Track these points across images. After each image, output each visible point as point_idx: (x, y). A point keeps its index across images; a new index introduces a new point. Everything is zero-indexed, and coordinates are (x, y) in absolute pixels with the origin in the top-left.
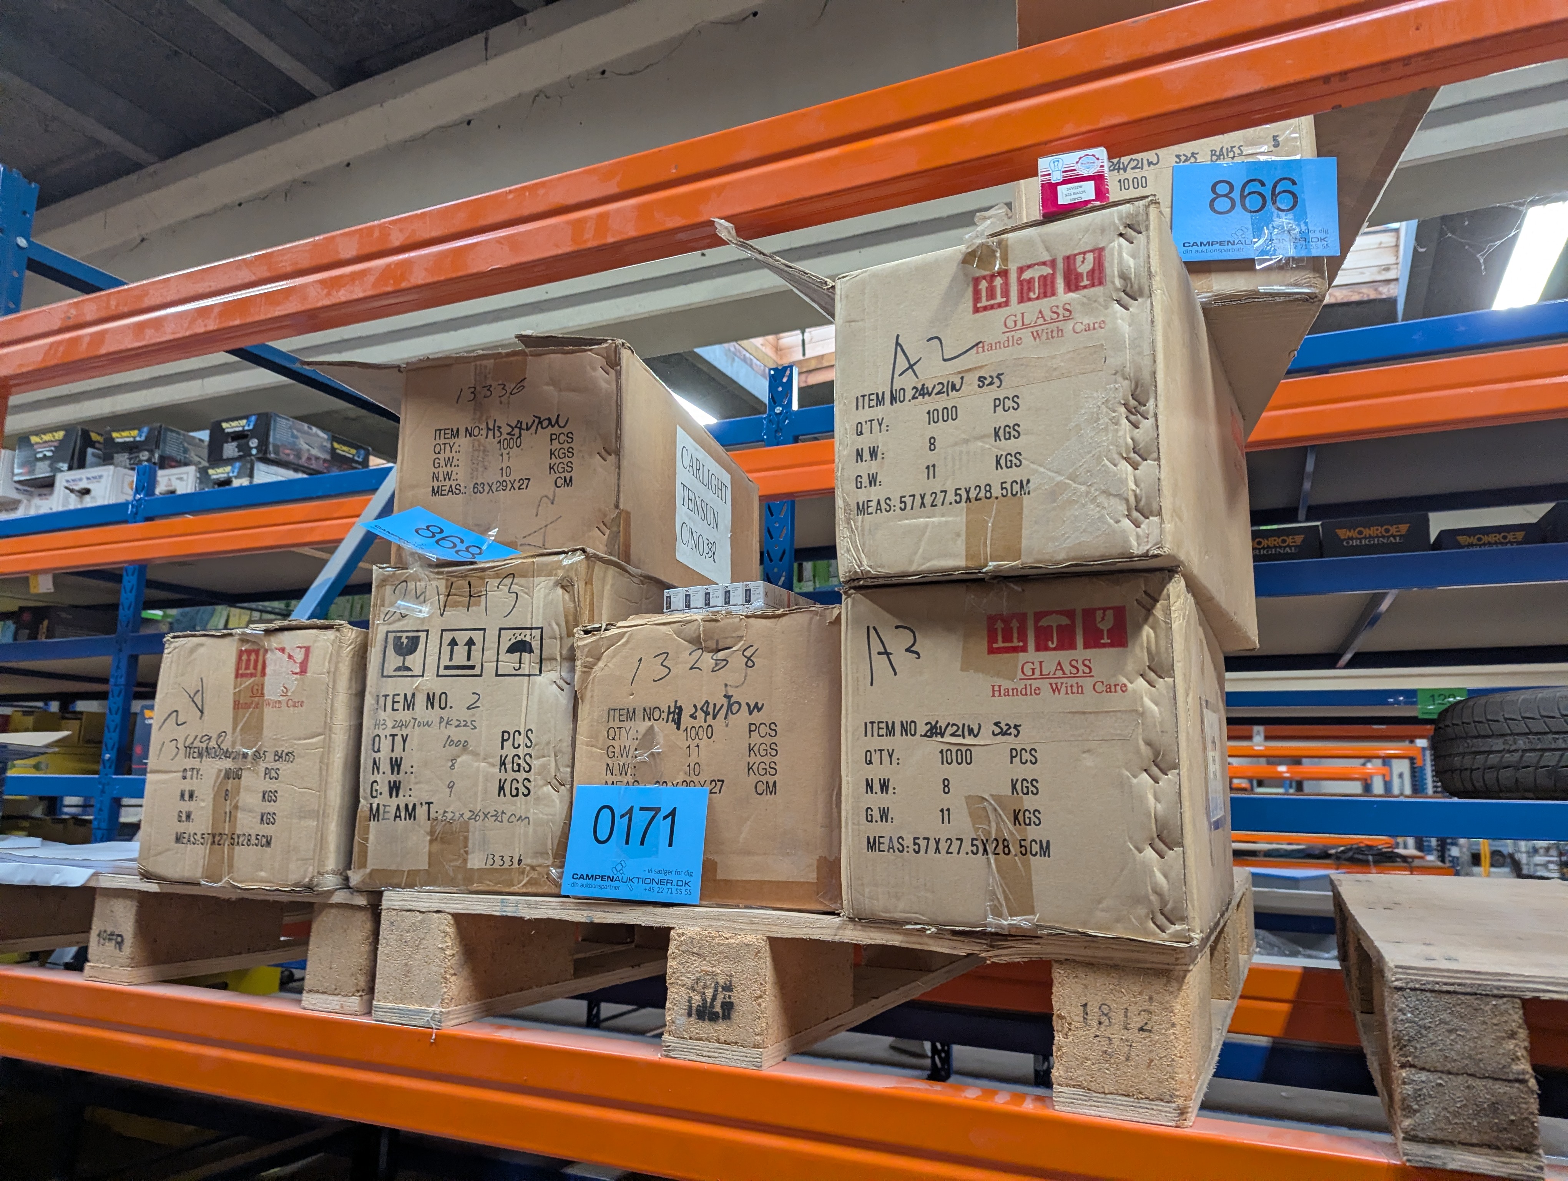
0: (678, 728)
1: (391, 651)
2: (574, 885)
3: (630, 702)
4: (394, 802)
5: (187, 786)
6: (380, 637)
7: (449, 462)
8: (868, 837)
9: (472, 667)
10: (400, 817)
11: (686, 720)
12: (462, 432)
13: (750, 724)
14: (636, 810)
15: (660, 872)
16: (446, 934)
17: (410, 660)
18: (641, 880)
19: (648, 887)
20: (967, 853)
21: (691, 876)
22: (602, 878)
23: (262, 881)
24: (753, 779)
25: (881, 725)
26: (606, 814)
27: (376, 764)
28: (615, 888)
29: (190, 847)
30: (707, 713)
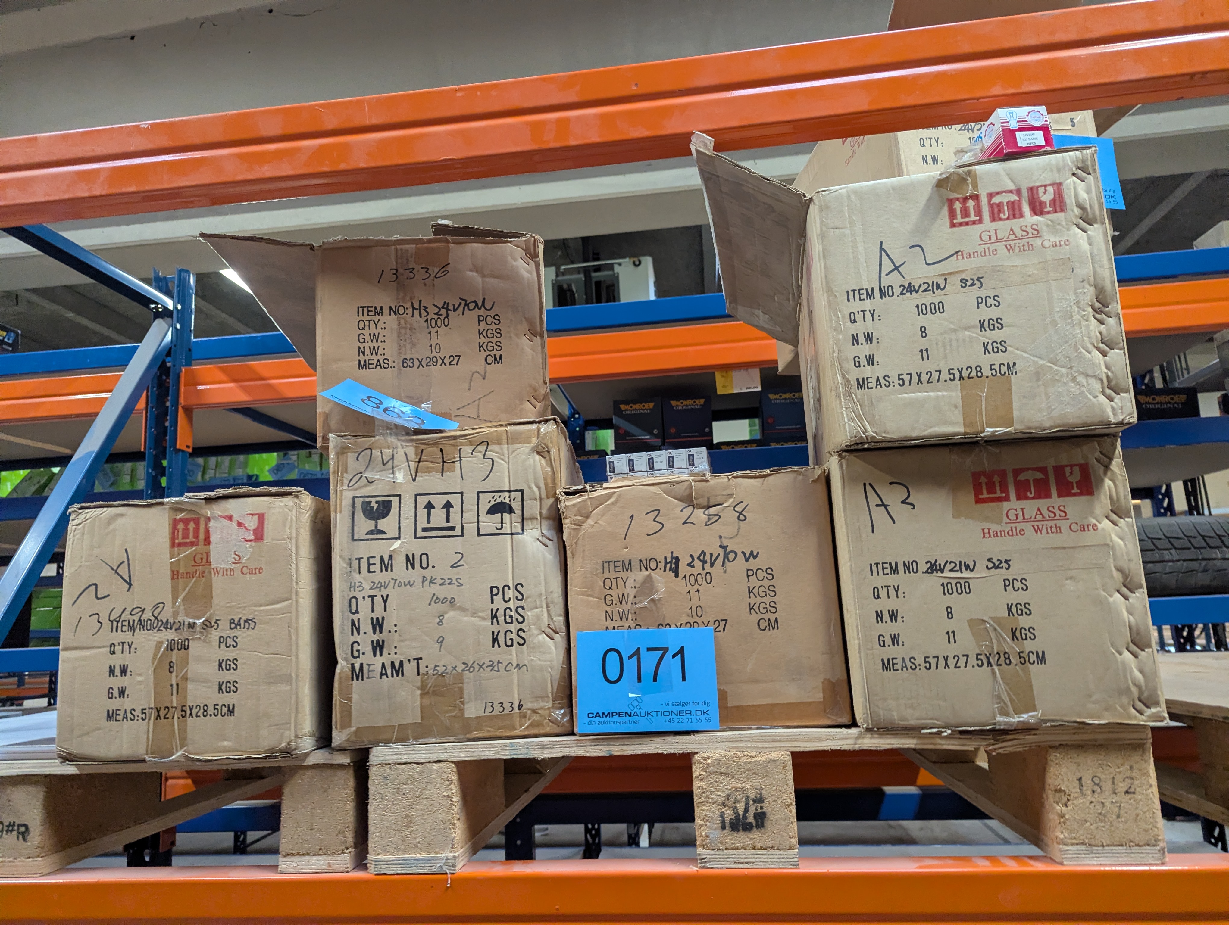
0: (677, 576)
1: (360, 516)
2: (591, 723)
3: (625, 554)
4: (378, 661)
5: (117, 661)
6: (347, 502)
7: (375, 337)
8: (883, 660)
9: (453, 528)
10: (386, 674)
11: (683, 568)
12: (386, 310)
13: (748, 570)
14: (643, 652)
15: (677, 704)
16: (451, 781)
17: (383, 524)
18: (659, 713)
19: (667, 718)
20: (973, 666)
21: (708, 705)
22: (620, 714)
23: (225, 751)
24: (755, 617)
25: (885, 566)
26: (612, 658)
27: (355, 627)
28: (634, 722)
29: (126, 724)
30: (704, 562)
